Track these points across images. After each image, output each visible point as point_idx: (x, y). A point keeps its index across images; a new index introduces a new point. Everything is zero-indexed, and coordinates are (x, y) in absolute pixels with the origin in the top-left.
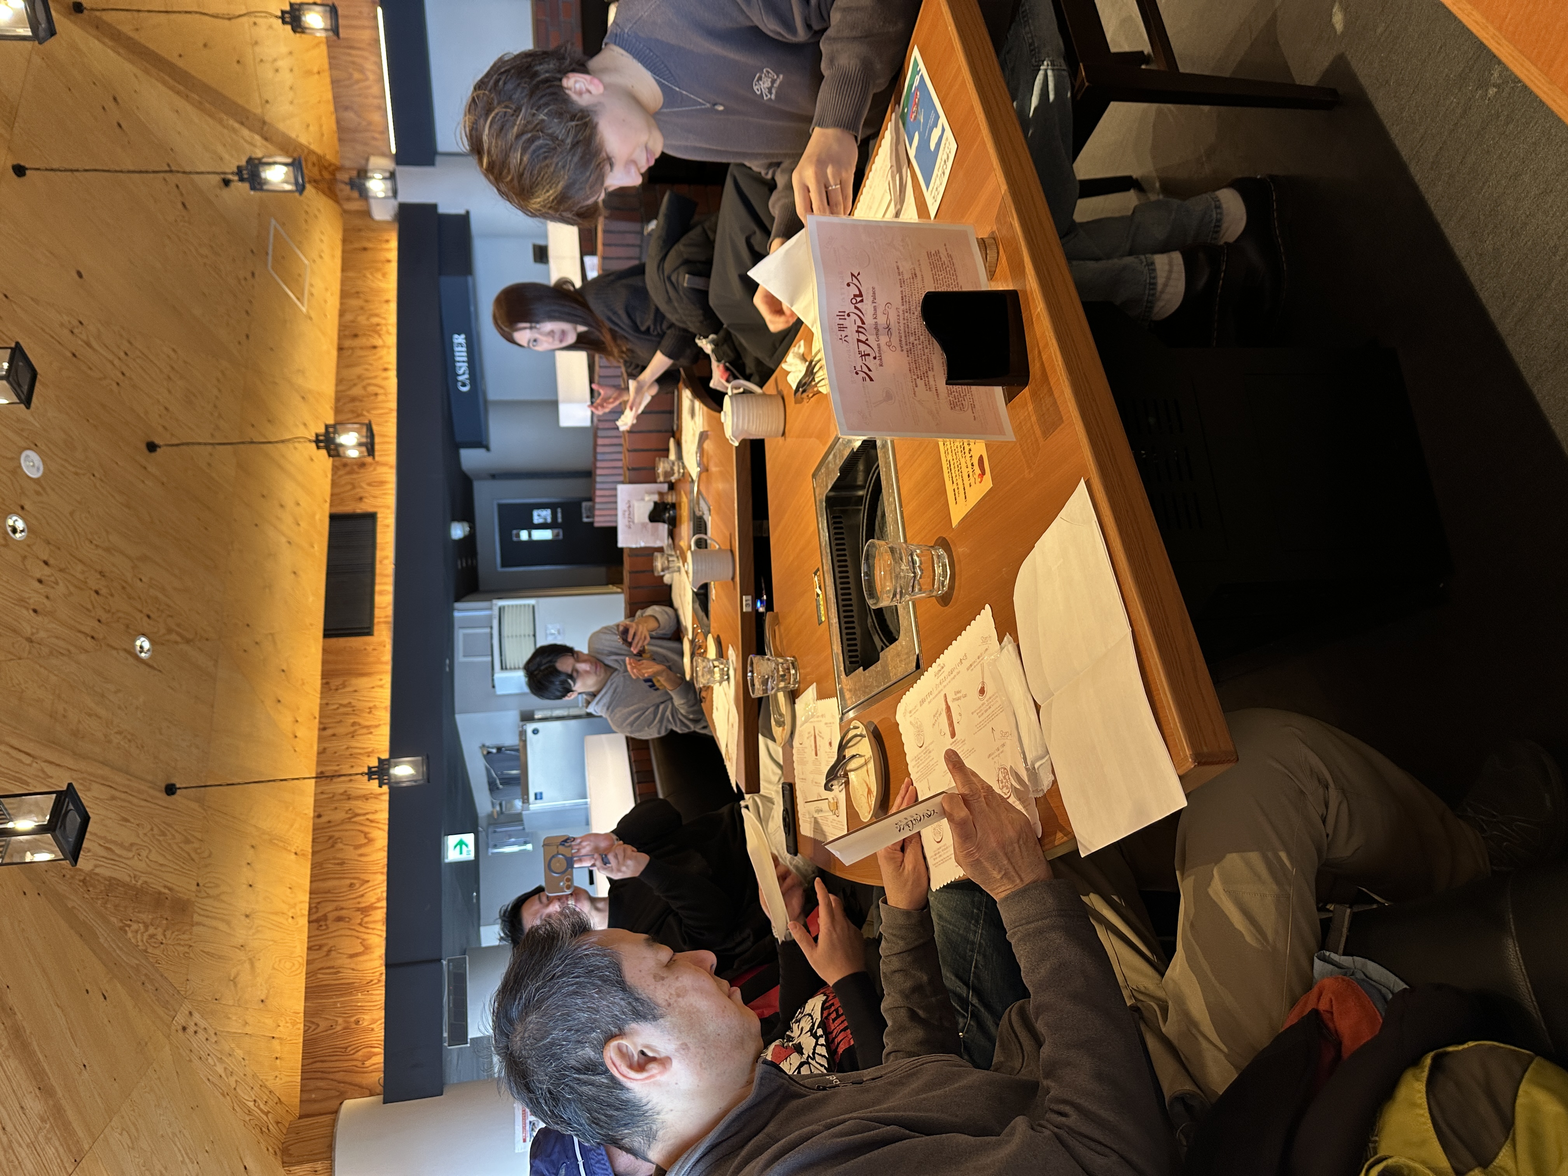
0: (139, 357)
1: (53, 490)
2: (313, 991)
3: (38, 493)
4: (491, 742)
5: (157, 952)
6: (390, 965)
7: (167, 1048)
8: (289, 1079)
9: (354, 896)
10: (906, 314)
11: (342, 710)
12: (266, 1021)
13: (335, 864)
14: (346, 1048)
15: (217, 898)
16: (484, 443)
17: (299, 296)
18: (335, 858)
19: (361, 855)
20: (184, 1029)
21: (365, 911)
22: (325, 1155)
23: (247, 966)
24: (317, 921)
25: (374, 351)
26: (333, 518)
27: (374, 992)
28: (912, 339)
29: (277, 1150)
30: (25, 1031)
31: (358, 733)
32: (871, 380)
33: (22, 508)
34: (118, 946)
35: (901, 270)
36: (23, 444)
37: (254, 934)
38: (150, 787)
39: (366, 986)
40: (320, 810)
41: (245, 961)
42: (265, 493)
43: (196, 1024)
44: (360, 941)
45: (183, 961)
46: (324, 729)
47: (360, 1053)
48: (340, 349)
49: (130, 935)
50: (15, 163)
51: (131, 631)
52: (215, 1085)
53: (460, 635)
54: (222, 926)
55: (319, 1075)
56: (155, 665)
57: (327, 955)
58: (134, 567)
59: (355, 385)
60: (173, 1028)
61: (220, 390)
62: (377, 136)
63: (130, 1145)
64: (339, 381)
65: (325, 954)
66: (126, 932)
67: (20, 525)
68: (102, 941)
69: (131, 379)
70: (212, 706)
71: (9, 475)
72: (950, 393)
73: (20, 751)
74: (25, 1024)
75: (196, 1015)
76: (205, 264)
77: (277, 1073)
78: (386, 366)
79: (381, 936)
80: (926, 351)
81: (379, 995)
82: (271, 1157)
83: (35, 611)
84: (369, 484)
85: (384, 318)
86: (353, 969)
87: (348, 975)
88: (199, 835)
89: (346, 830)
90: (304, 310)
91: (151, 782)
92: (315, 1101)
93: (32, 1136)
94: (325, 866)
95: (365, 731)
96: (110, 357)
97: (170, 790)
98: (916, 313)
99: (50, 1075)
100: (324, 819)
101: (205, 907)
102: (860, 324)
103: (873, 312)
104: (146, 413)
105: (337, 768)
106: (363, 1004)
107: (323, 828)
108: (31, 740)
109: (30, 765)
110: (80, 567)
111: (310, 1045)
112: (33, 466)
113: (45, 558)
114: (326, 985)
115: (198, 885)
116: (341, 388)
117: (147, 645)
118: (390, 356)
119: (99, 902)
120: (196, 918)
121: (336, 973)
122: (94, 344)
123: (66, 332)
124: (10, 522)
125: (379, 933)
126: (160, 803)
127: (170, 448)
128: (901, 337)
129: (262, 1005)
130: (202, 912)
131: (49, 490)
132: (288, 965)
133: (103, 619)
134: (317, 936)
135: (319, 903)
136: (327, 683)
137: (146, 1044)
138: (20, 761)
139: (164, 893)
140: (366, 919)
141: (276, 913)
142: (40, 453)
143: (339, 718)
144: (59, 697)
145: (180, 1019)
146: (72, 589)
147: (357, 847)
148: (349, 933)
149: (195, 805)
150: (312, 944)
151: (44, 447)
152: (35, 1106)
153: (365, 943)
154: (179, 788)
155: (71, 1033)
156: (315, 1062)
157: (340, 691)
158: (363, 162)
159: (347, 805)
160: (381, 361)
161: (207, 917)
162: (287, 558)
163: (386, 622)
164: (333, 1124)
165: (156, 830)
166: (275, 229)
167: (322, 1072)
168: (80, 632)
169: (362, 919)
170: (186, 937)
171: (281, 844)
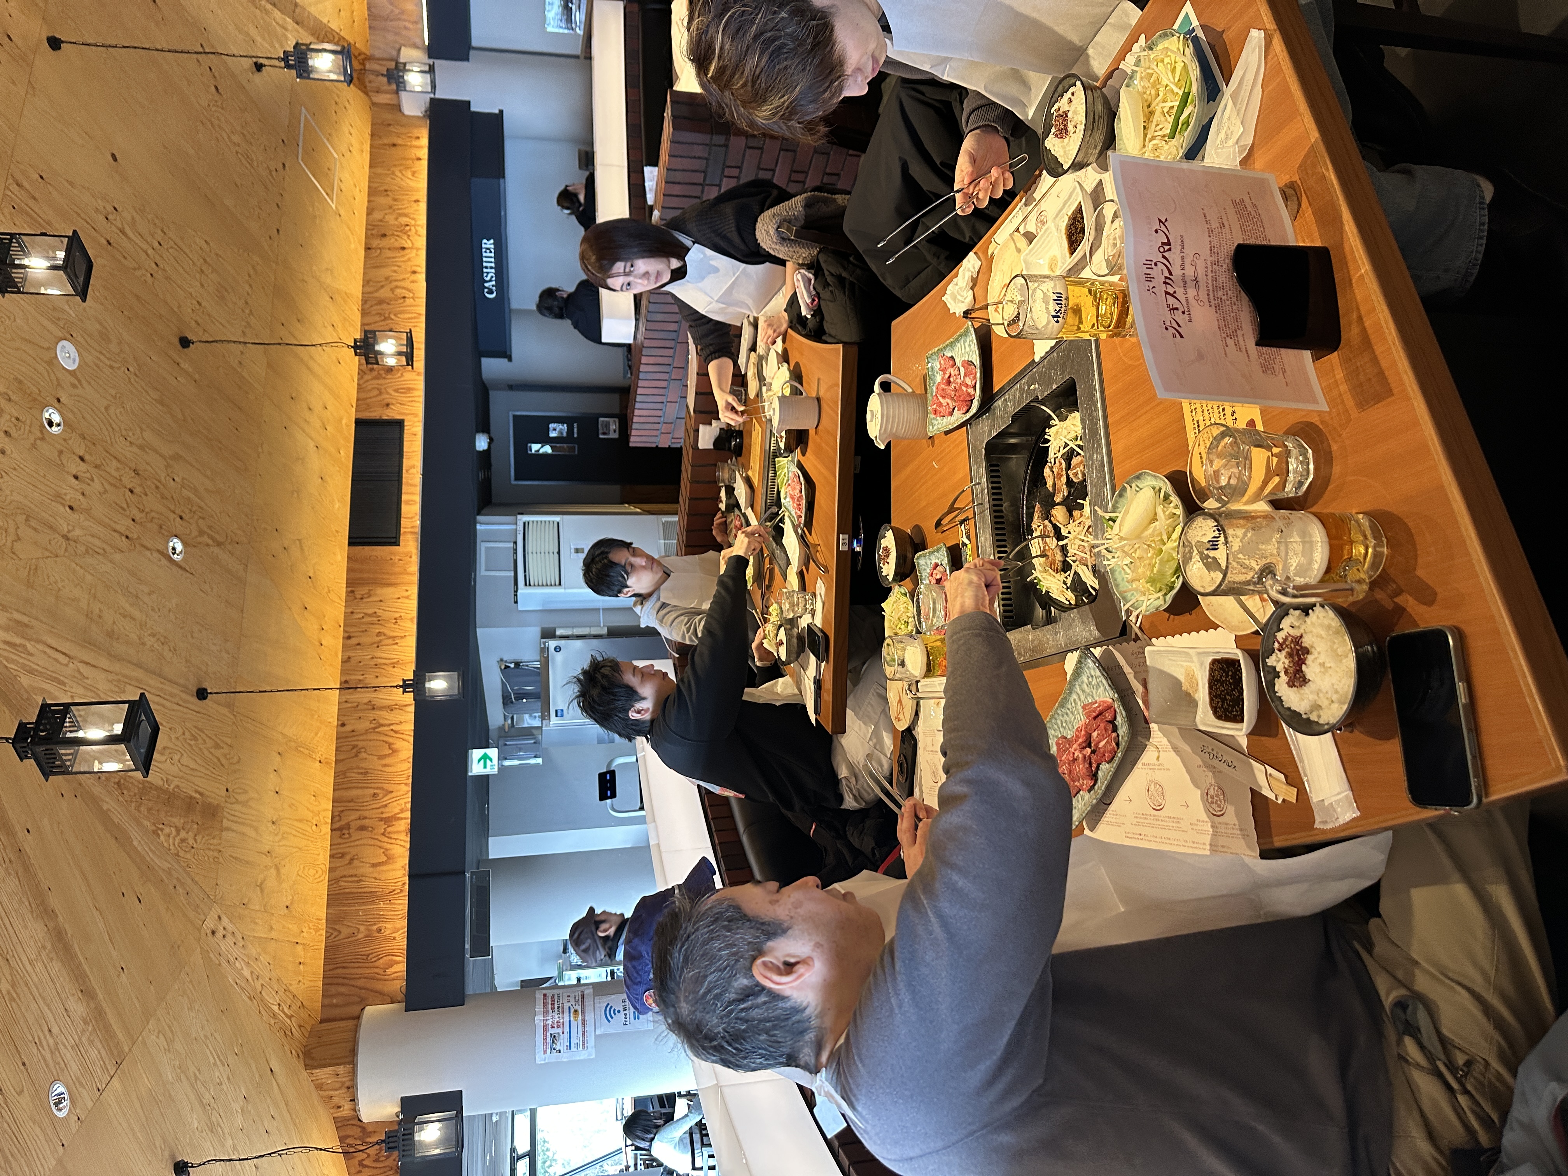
0: (171, 247)
1: (89, 383)
2: (335, 898)
3: (74, 386)
4: (510, 656)
5: (188, 856)
6: (414, 876)
7: (199, 950)
8: (312, 984)
9: (378, 806)
10: (1214, 267)
11: (367, 619)
12: (291, 926)
13: (358, 773)
14: (368, 956)
15: (245, 803)
16: (508, 353)
17: (329, 192)
18: (359, 768)
19: (385, 766)
20: (213, 933)
21: (389, 821)
22: (347, 1060)
23: (273, 871)
24: (340, 829)
25: (402, 253)
26: (359, 423)
27: (396, 902)
28: (1220, 293)
29: (301, 1054)
30: (66, 934)
31: (383, 643)
32: (1182, 337)
33: (59, 400)
34: (150, 849)
35: (1208, 219)
36: (60, 335)
37: (280, 841)
38: (182, 691)
39: (388, 896)
40: (344, 719)
41: (271, 867)
42: (294, 395)
43: (224, 928)
44: (382, 850)
45: (213, 866)
46: (349, 638)
47: (381, 961)
48: (368, 249)
49: (162, 838)
50: (50, 35)
51: (163, 531)
52: (242, 988)
53: (482, 548)
54: (251, 832)
55: (340, 981)
56: (188, 568)
57: (350, 863)
58: (168, 466)
59: (382, 287)
60: (203, 931)
61: (251, 286)
62: (408, 25)
63: (166, 1047)
64: (366, 282)
65: (347, 862)
66: (158, 836)
67: (56, 418)
68: (135, 843)
69: (164, 270)
70: (242, 611)
71: (45, 365)
72: (1260, 355)
73: (57, 650)
74: (67, 926)
75: (225, 921)
76: (237, 153)
77: (300, 978)
78: (414, 269)
79: (404, 847)
80: (1234, 307)
81: (402, 905)
82: (295, 1060)
83: (71, 508)
84: (396, 391)
85: (413, 219)
86: (376, 879)
87: (370, 884)
88: (229, 741)
89: (370, 740)
90: (334, 206)
91: (183, 686)
92: (336, 1006)
93: (76, 1038)
94: (348, 775)
95: (390, 641)
96: (145, 246)
97: (202, 694)
98: (1225, 266)
99: (91, 978)
100: (348, 728)
101: (233, 813)
102: (1168, 275)
103: (1181, 263)
104: (179, 307)
105: (361, 678)
106: (385, 913)
107: (347, 737)
108: (68, 639)
109: (67, 665)
110: (115, 463)
111: (332, 951)
112: (69, 357)
113: (81, 454)
114: (348, 893)
115: (227, 790)
116: (368, 289)
117: (179, 547)
118: (419, 259)
119: (133, 805)
120: (226, 823)
121: (358, 882)
122: (128, 231)
123: (101, 218)
124: (47, 415)
125: (402, 843)
126: (191, 706)
127: (202, 344)
128: (1208, 291)
129: (286, 911)
130: (231, 818)
131: (83, 381)
132: (312, 872)
133: (137, 519)
134: (340, 844)
135: (342, 811)
136: (352, 592)
137: (179, 947)
138: (56, 660)
139: (195, 798)
140: (389, 829)
141: (300, 821)
142: (76, 344)
143: (364, 627)
144: (95, 597)
145: (210, 924)
146: (107, 487)
147: (381, 757)
148: (372, 842)
149: (224, 711)
150: (335, 852)
151: (79, 339)
152: (78, 1008)
153: (388, 852)
154: (211, 693)
155: (109, 936)
156: (337, 968)
157: (365, 600)
158: (394, 53)
159: (372, 715)
160: (410, 263)
161: (236, 822)
162: (315, 462)
163: (412, 533)
164: (356, 1029)
165: (187, 733)
166: (306, 118)
167: (344, 978)
168: (115, 531)
169: (385, 829)
170: (215, 841)
171: (307, 752)
